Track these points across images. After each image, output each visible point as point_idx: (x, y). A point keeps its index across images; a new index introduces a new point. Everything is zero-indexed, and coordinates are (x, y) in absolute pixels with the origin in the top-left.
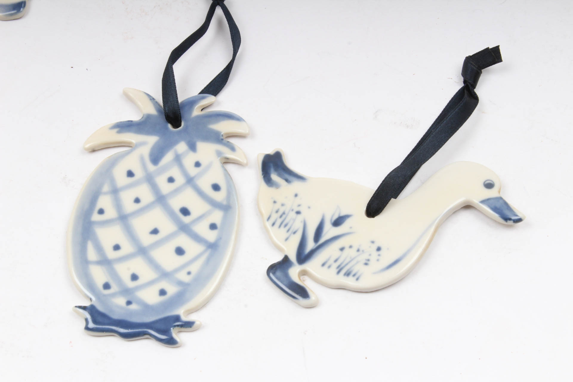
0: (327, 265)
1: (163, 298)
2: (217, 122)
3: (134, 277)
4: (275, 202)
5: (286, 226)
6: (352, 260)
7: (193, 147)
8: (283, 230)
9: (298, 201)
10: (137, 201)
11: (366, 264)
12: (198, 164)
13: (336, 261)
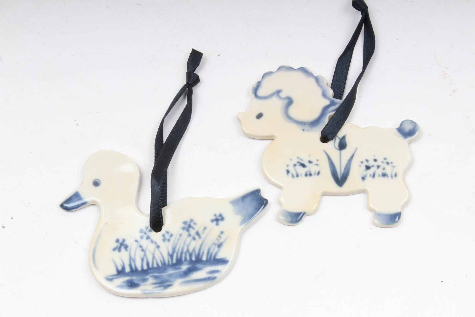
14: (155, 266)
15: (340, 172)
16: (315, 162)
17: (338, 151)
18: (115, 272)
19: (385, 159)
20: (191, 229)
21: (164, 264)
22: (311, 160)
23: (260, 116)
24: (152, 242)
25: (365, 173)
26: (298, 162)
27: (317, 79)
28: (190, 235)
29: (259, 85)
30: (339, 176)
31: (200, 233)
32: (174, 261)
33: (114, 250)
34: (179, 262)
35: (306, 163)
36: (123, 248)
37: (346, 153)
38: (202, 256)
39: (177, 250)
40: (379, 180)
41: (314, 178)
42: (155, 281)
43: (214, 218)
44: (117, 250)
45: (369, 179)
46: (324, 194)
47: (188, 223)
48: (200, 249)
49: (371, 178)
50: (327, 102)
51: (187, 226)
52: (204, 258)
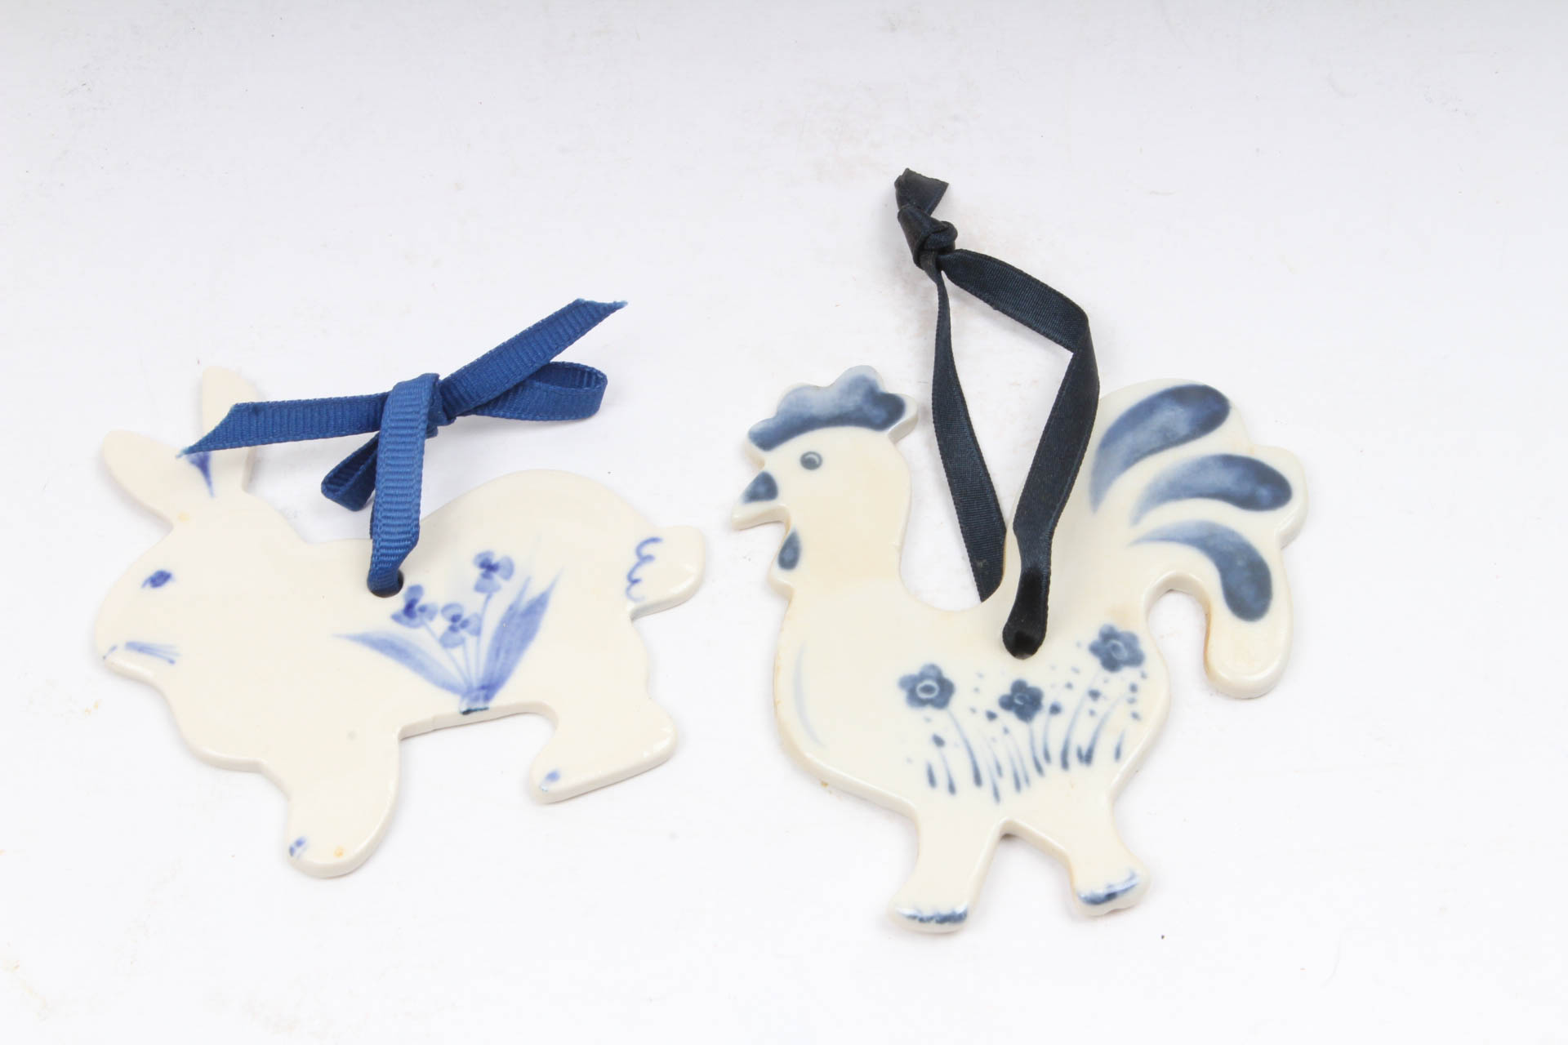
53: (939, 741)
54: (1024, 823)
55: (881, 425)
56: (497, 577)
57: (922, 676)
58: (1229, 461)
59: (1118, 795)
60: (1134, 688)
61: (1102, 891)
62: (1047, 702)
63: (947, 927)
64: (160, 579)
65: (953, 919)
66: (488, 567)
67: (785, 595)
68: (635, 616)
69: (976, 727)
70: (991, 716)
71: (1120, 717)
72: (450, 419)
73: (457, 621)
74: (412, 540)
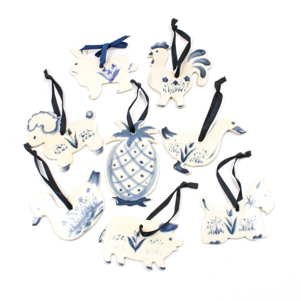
0: (191, 161)
1: (139, 192)
2: (147, 130)
3: (129, 186)
4: (170, 144)
5: (175, 151)
6: (199, 157)
7: (140, 140)
8: (175, 153)
9: (177, 142)
10: (125, 160)
11: (203, 157)
12: (143, 146)
13: (194, 159)
14: (80, 221)
15: (74, 143)
16: (63, 144)
17: (69, 136)
18: (69, 233)
19: (87, 130)
20: (82, 200)
21: (83, 218)
22: (62, 144)
23: (35, 138)
24: (73, 214)
25: (83, 139)
26: (58, 147)
27: (48, 113)
28: (83, 203)
29: (28, 126)
30: (75, 145)
31: (86, 199)
32: (85, 215)
33: (63, 226)
34: (87, 214)
35: (60, 146)
36: (65, 223)
37: (73, 135)
38: (93, 206)
39: (83, 210)
40: (89, 138)
41: (66, 150)
42: (85, 226)
43: (87, 191)
44: (64, 225)
45: (85, 140)
46: (73, 154)
47: (80, 199)
48: (90, 205)
49: (86, 139)
50: (56, 120)
51: (80, 200)
52: (94, 206)
53: (165, 86)
54: (173, 97)
55: (166, 48)
56: (114, 67)
57: (165, 78)
58: (204, 59)
59: (184, 95)
60: (188, 84)
61: (180, 105)
62: (178, 84)
63: (162, 107)
64: (76, 64)
65: (163, 106)
66: (113, 66)
67: (151, 66)
68: (129, 73)
69: (170, 85)
70: (172, 84)
71: (186, 87)
72: (110, 48)
73: (109, 72)
74: (105, 62)
